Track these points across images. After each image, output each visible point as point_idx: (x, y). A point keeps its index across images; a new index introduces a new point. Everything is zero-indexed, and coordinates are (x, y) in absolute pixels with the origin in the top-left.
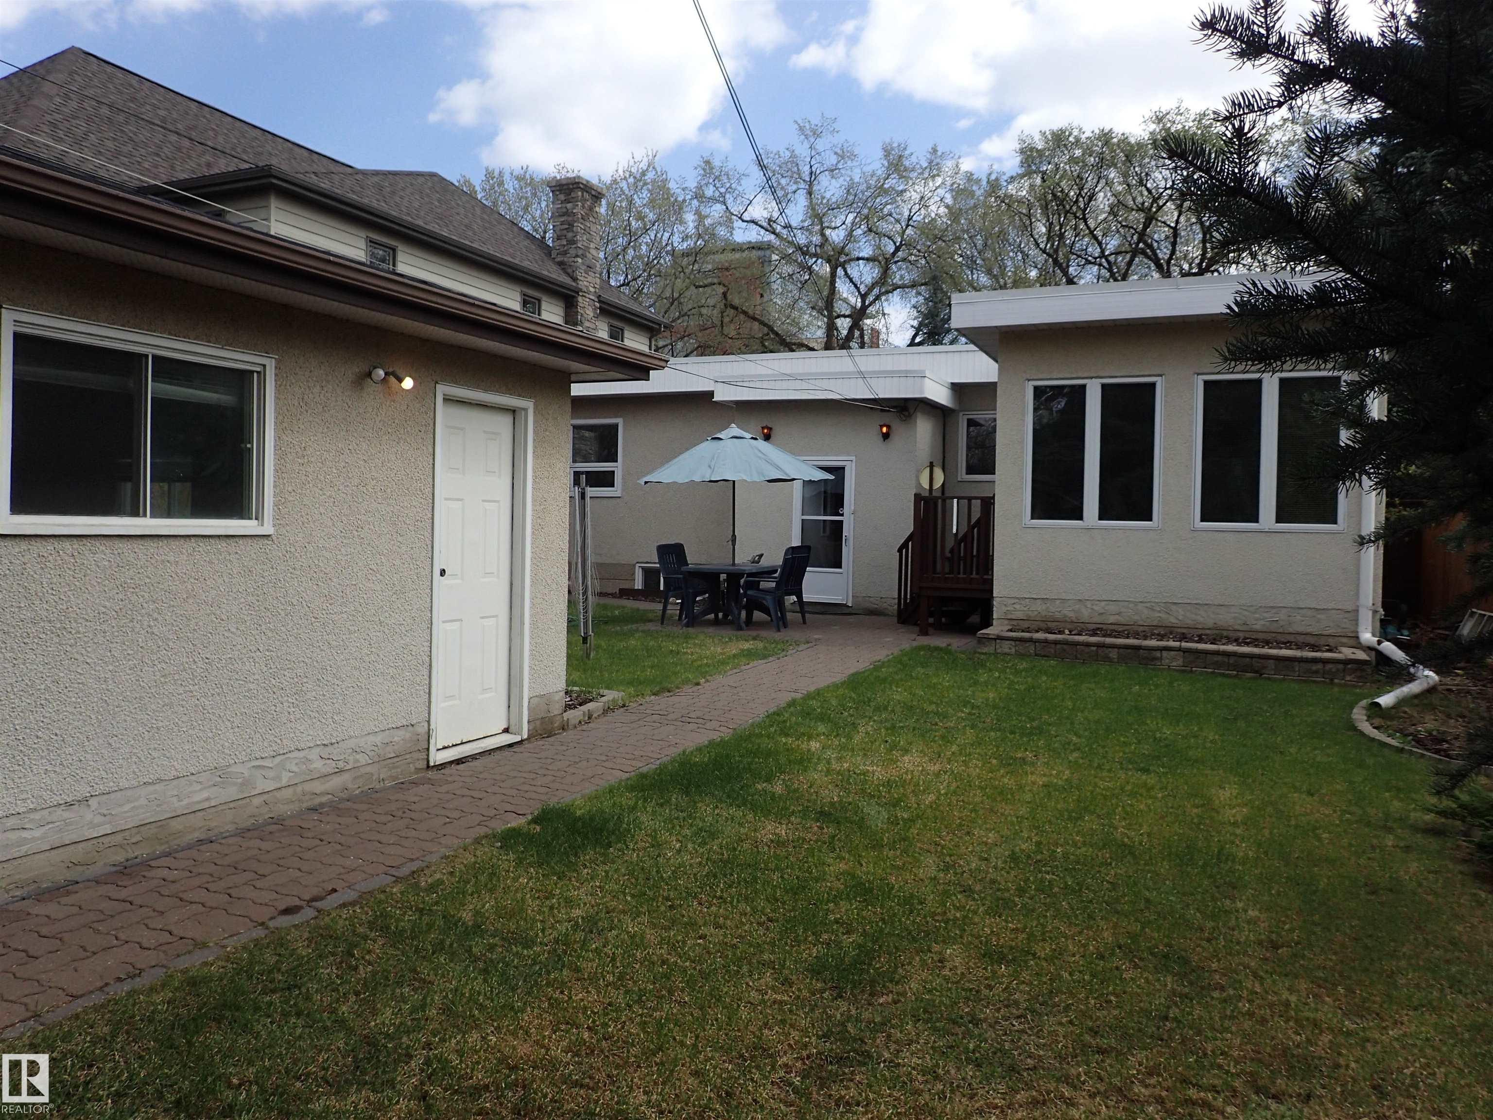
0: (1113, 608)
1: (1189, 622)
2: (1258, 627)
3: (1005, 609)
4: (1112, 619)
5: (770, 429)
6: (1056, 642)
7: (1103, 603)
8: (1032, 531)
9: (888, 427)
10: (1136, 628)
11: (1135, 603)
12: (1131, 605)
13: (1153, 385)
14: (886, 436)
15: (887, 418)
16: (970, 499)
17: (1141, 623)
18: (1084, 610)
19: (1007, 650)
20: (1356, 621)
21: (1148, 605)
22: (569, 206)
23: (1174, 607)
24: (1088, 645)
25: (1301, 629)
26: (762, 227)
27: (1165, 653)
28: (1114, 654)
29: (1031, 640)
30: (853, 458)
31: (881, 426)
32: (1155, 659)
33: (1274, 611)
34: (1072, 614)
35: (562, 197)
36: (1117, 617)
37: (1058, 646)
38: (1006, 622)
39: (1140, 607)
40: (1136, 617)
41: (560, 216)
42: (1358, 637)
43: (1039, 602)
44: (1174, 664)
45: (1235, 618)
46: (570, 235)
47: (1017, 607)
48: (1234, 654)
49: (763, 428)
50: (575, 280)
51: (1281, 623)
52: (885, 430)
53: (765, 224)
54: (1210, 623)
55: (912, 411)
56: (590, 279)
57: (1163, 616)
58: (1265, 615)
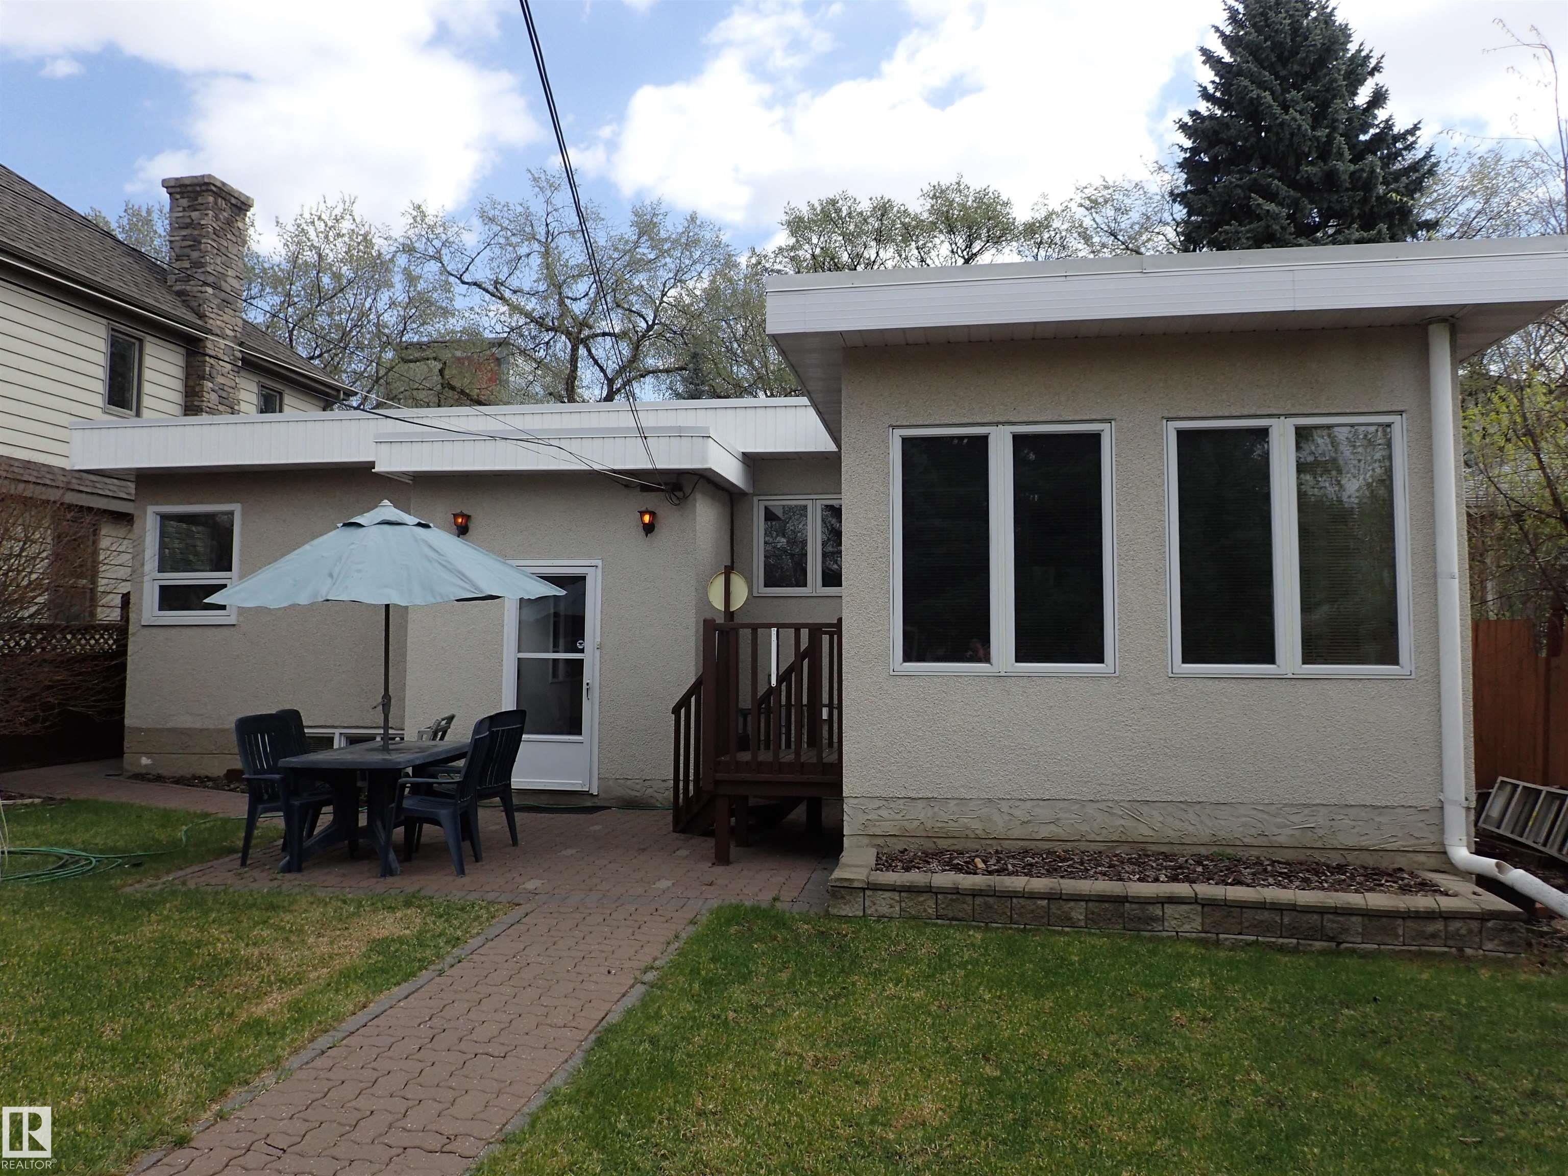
0: (1044, 813)
1: (1171, 833)
2: (1282, 839)
3: (862, 818)
4: (1045, 832)
5: (468, 517)
6: (975, 893)
7: (1029, 803)
8: (905, 681)
9: (653, 514)
10: (1083, 846)
11: (1082, 803)
12: (1076, 807)
13: (1096, 438)
14: (649, 529)
15: (651, 501)
16: (797, 628)
17: (1092, 837)
18: (996, 817)
19: (885, 910)
20: (1440, 827)
21: (1102, 806)
22: (195, 215)
23: (1145, 809)
24: (1032, 896)
25: (1350, 842)
26: (487, 291)
27: (1169, 909)
28: (1078, 913)
29: (928, 889)
30: (599, 563)
31: (642, 513)
32: (1155, 919)
33: (1306, 811)
34: (977, 825)
35: (184, 202)
36: (1052, 827)
37: (979, 900)
38: (866, 840)
39: (1090, 809)
40: (1084, 828)
41: (180, 228)
42: (1445, 853)
43: (921, 805)
44: (1187, 927)
45: (1244, 825)
46: (195, 255)
47: (884, 813)
48: (1293, 908)
49: (456, 516)
50: (202, 316)
51: (1321, 832)
52: (647, 518)
53: (491, 288)
54: (1204, 834)
55: (688, 490)
56: (226, 318)
57: (1129, 823)
58: (1296, 819)
